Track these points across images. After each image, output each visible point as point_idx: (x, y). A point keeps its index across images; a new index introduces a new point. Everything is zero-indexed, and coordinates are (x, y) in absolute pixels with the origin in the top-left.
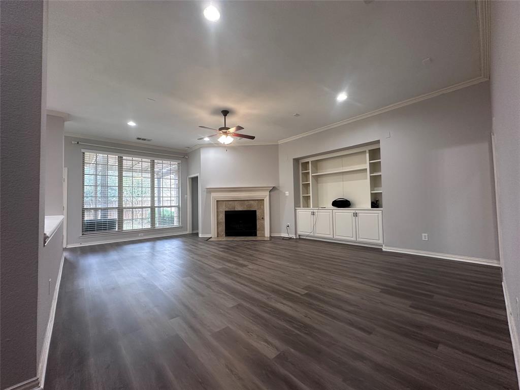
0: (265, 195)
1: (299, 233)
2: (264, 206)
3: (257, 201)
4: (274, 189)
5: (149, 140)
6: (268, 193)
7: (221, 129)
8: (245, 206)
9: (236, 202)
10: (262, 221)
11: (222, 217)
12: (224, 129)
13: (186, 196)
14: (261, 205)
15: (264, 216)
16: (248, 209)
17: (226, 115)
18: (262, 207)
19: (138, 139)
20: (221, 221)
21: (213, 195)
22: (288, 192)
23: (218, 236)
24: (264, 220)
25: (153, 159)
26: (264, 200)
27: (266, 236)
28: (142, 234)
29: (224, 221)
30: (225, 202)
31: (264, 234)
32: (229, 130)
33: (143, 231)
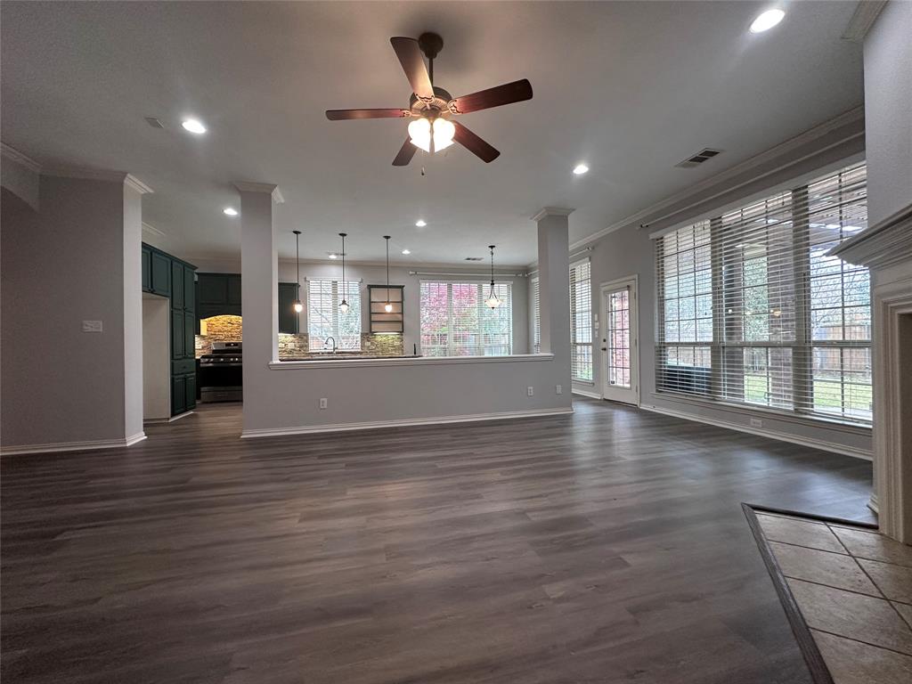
28: (759, 421)
33: (765, 414)
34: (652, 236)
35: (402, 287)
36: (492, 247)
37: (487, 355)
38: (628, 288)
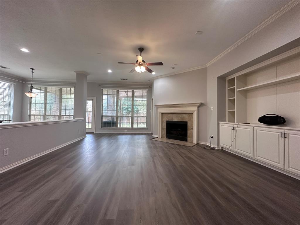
0: (194, 110)
1: (221, 145)
2: (193, 118)
3: (188, 115)
4: (201, 105)
5: (127, 79)
6: (196, 108)
8: (179, 118)
9: (173, 115)
10: (191, 131)
11: (165, 124)
13: (150, 110)
14: (191, 118)
15: (193, 126)
16: (181, 120)
17: (142, 52)
18: (192, 119)
19: (121, 79)
20: (164, 127)
21: (160, 110)
22: (213, 108)
23: (162, 137)
24: (193, 130)
25: (133, 89)
26: (193, 114)
27: (194, 142)
29: (166, 127)
30: (166, 115)
31: (193, 140)
33: (127, 129)
34: (102, 89)
36: (32, 69)
38: (92, 100)
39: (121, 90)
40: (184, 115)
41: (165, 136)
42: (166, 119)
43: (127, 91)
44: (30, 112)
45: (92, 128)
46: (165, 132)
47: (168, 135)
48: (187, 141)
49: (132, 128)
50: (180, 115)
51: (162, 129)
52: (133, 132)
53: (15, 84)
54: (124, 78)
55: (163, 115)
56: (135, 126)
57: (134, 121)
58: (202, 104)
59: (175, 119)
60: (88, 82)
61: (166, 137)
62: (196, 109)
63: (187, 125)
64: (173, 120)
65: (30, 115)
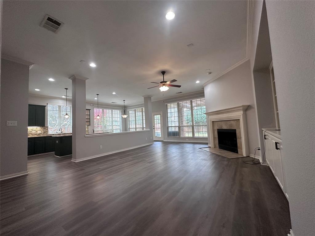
2: (240, 125)
3: (236, 121)
7: (161, 83)
9: (222, 122)
11: (216, 133)
12: (163, 83)
15: (241, 135)
16: (230, 128)
20: (216, 136)
21: (210, 117)
23: (214, 147)
25: (191, 100)
26: (239, 120)
28: (188, 139)
30: (216, 122)
32: (167, 83)
33: (189, 138)
34: (166, 104)
35: (90, 110)
36: (124, 101)
37: (114, 132)
38: (160, 114)
39: (184, 102)
40: (232, 122)
41: (217, 146)
42: (216, 128)
43: (186, 102)
44: (129, 127)
45: (161, 137)
46: (217, 141)
47: (220, 145)
48: (237, 152)
49: (193, 138)
50: (229, 122)
51: (214, 138)
52: (195, 141)
53: (121, 110)
54: (179, 92)
55: (215, 123)
56: (196, 135)
57: (195, 130)
58: (249, 106)
59: (225, 127)
60: (152, 101)
61: (218, 148)
62: (241, 113)
63: (235, 133)
64: (223, 128)
65: (130, 128)
